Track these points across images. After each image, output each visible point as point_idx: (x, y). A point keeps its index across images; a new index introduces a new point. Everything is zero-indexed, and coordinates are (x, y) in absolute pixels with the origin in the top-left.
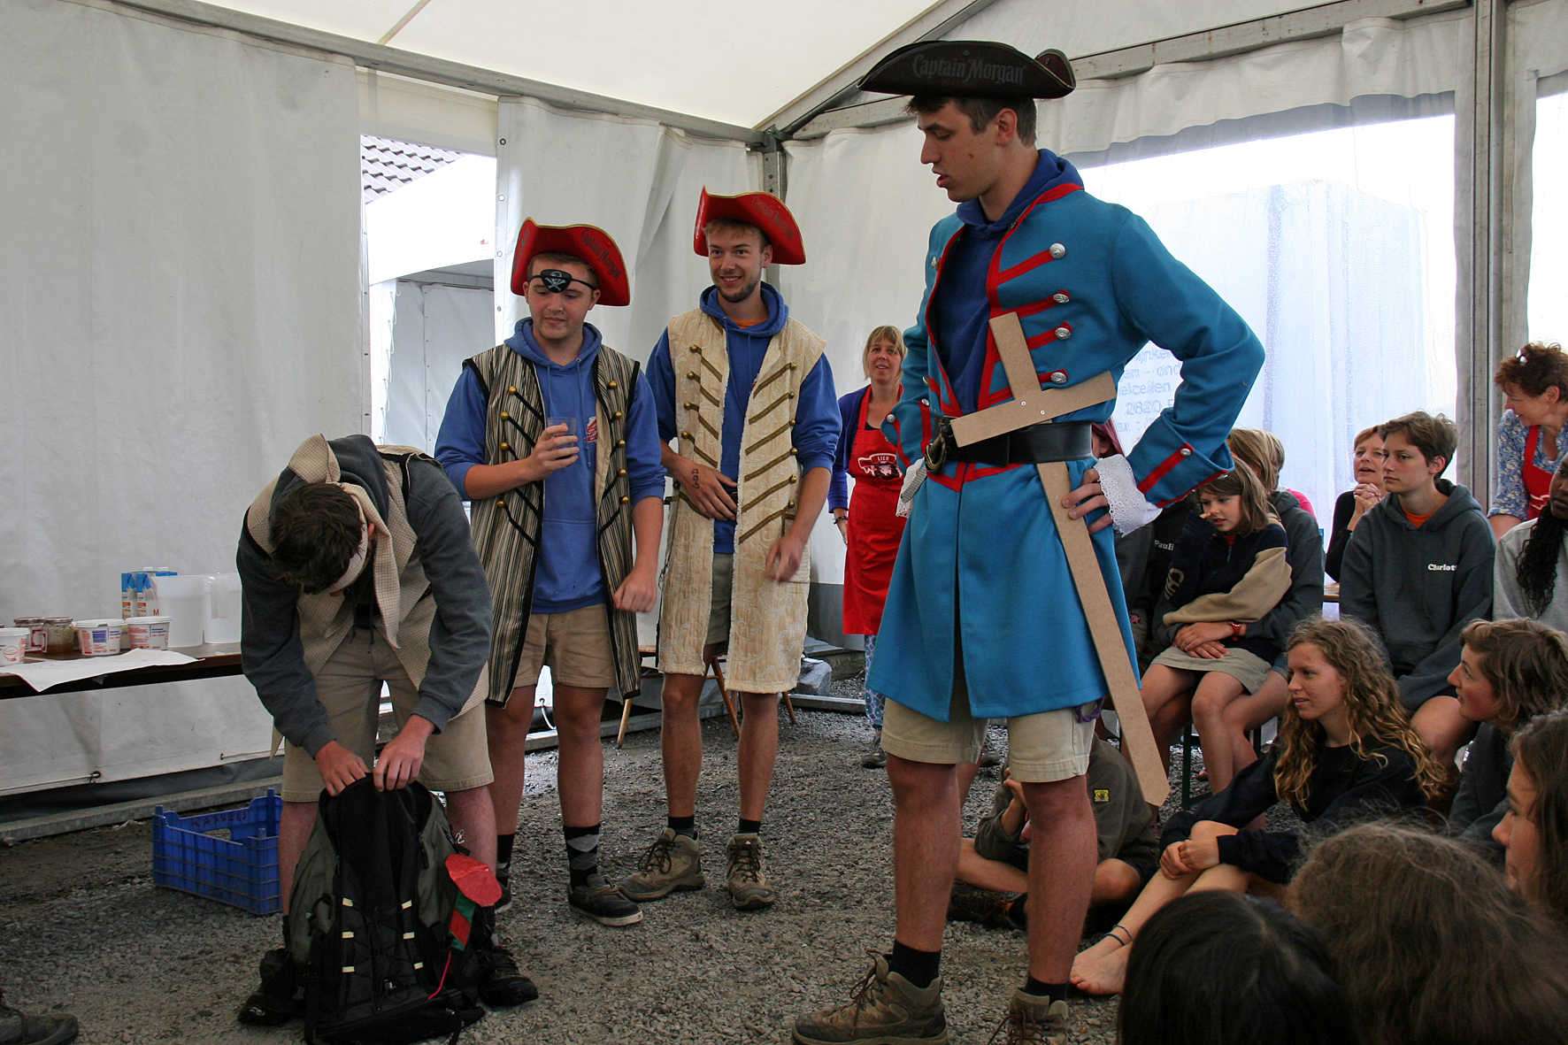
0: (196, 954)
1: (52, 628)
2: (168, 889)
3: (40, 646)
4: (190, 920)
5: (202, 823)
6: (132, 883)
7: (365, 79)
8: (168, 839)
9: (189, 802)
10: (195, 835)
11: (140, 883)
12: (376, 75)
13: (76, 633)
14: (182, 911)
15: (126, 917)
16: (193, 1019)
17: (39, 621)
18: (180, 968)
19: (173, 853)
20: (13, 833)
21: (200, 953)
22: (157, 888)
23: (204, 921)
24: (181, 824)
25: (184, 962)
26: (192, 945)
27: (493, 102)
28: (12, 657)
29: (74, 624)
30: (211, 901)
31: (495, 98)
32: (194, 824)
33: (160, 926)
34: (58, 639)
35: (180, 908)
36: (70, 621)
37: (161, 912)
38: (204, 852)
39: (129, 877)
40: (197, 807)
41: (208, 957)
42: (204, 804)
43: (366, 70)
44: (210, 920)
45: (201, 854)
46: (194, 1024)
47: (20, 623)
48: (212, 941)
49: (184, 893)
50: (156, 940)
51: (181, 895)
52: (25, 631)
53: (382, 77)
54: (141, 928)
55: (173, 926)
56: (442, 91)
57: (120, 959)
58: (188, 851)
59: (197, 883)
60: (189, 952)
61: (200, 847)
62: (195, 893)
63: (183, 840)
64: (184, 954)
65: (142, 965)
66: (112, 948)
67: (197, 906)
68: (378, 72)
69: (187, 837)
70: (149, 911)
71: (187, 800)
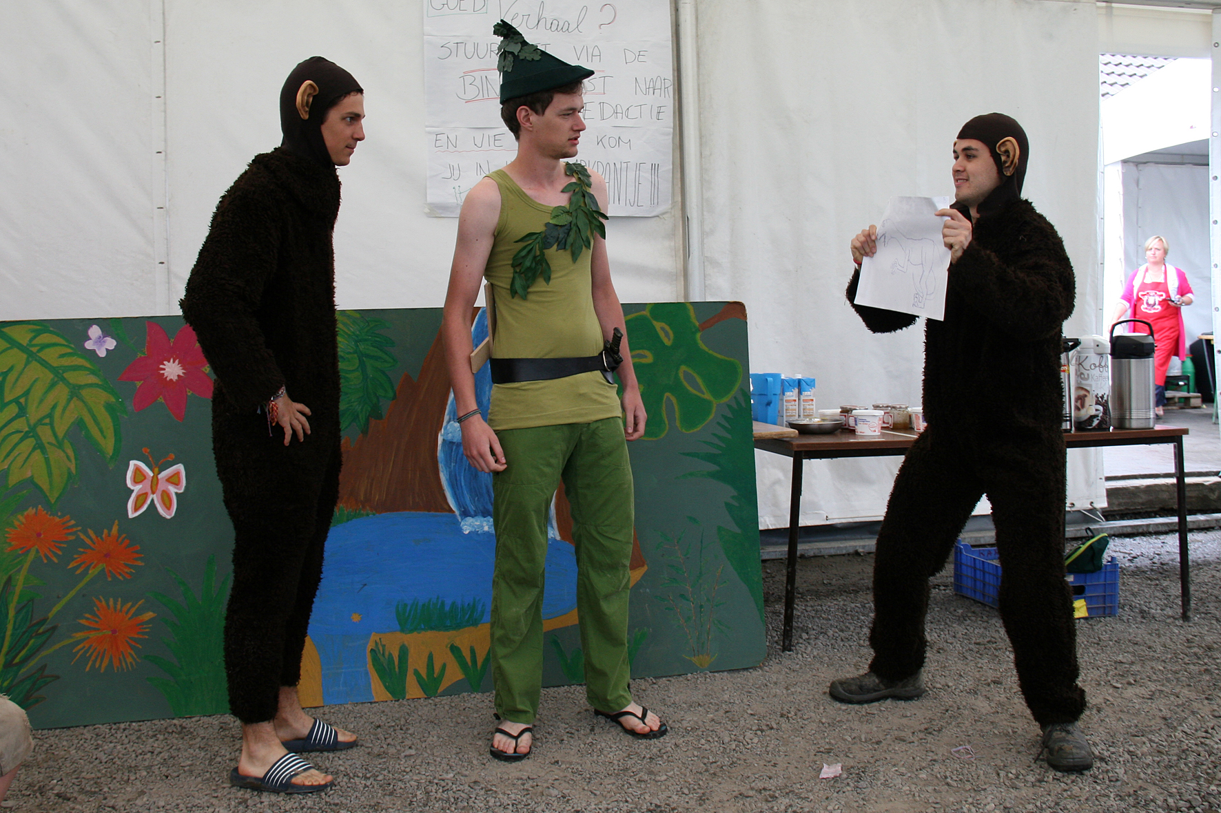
0: (986, 643)
1: (896, 412)
2: (963, 597)
3: (888, 423)
4: (979, 619)
5: (986, 553)
6: (939, 589)
7: (1103, 11)
8: (964, 561)
9: (973, 539)
10: (983, 561)
11: (944, 590)
12: (1112, 7)
13: (910, 416)
14: (974, 612)
15: (938, 611)
16: (989, 685)
17: (887, 407)
18: (976, 650)
19: (967, 572)
20: (864, 547)
21: (989, 642)
22: (956, 594)
23: (990, 621)
24: (973, 553)
25: (977, 646)
26: (982, 636)
27: (1207, 15)
28: (873, 429)
29: (909, 409)
30: (993, 608)
31: (1209, 12)
32: (981, 553)
33: (961, 619)
34: (900, 419)
35: (972, 610)
36: (907, 408)
37: (960, 611)
38: (989, 573)
39: (937, 585)
40: (978, 543)
41: (994, 645)
42: (982, 542)
43: (1104, 4)
44: (993, 621)
45: (987, 576)
46: (988, 689)
47: (876, 407)
48: (996, 635)
49: (974, 600)
50: (960, 630)
51: (972, 601)
52: (880, 413)
53: (1118, 8)
54: (948, 620)
55: (969, 621)
56: (1164, 12)
57: (937, 637)
58: (978, 572)
59: (983, 595)
60: (981, 640)
61: (986, 570)
62: (982, 601)
63: (975, 563)
64: (978, 641)
65: (951, 644)
66: (931, 630)
67: (984, 610)
68: (1114, 5)
69: (977, 562)
70: (952, 609)
71: (971, 538)
